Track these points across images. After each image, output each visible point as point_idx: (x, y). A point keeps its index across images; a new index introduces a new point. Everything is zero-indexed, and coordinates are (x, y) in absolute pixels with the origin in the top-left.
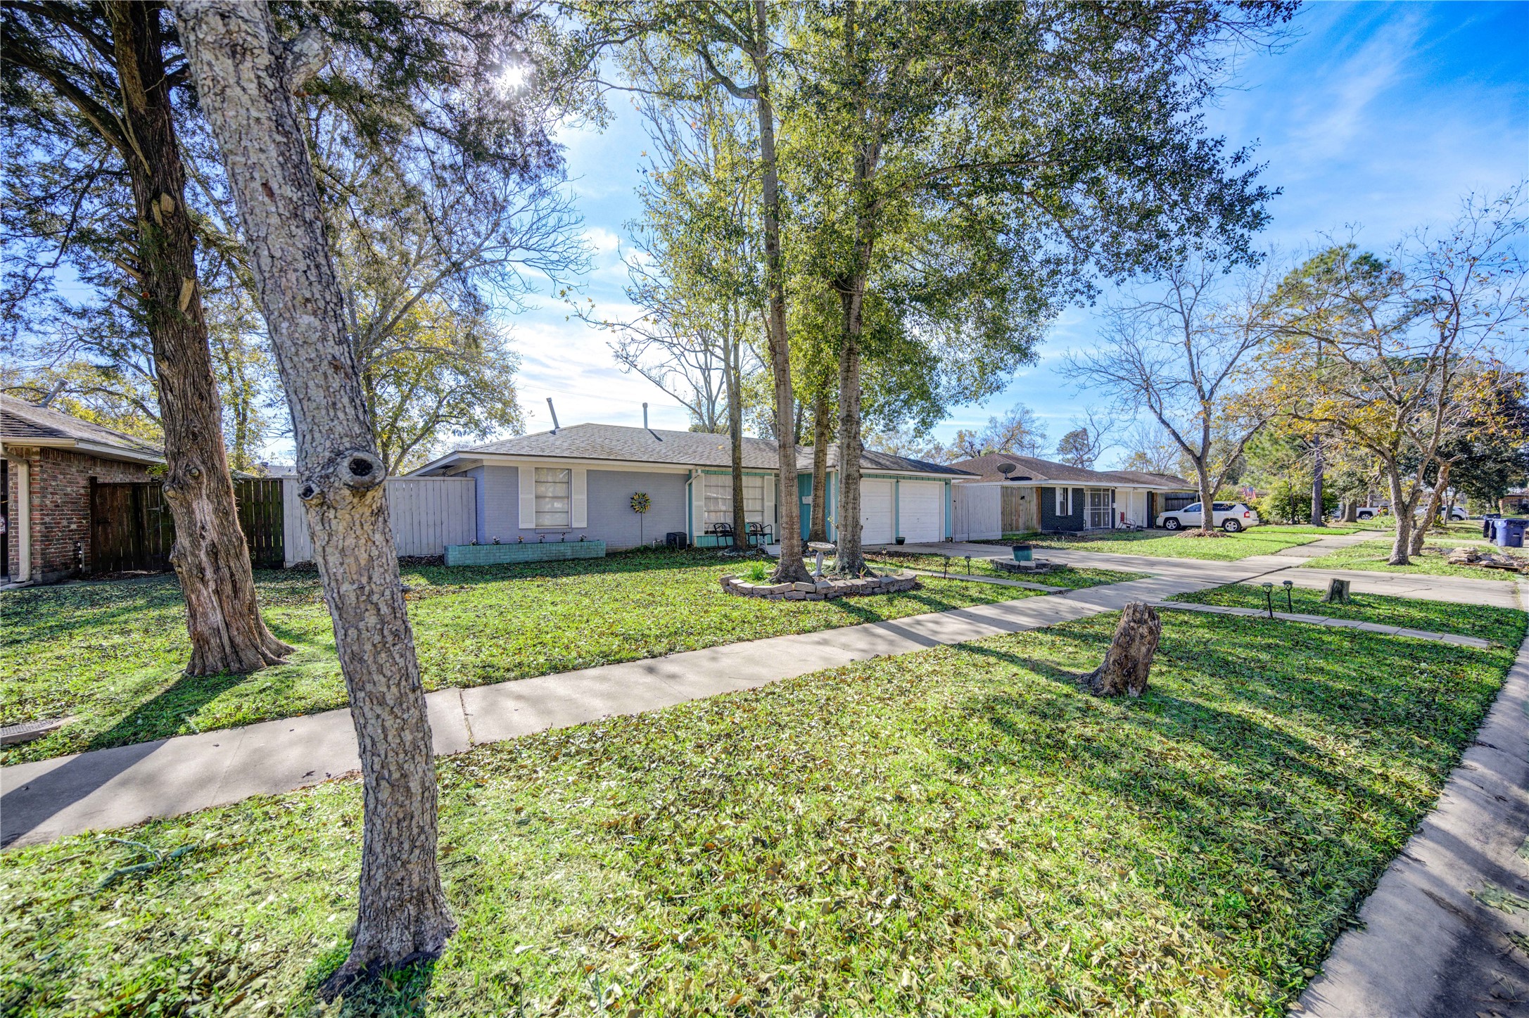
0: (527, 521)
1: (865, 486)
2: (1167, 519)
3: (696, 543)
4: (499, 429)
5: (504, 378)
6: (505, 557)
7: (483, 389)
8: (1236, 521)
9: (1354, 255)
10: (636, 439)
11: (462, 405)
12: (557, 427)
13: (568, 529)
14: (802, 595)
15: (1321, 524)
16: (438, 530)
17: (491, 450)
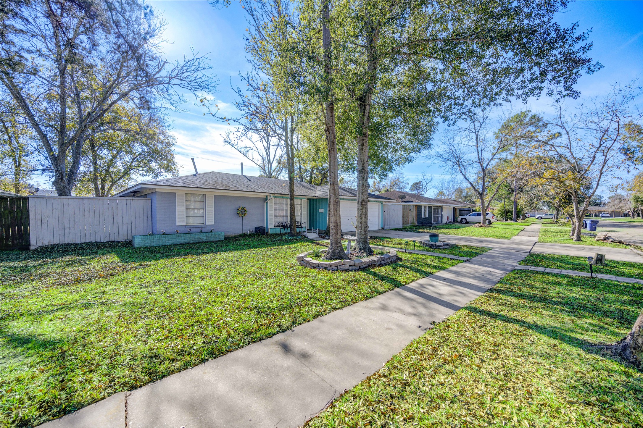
0: (181, 221)
1: (342, 204)
2: (462, 219)
3: (270, 232)
4: (165, 174)
5: (168, 149)
6: (168, 241)
7: (156, 154)
8: (489, 220)
9: (530, 115)
10: (238, 180)
11: (146, 161)
12: (197, 173)
13: (204, 225)
14: (347, 267)
15: (516, 221)
16: (129, 226)
17: (160, 183)
